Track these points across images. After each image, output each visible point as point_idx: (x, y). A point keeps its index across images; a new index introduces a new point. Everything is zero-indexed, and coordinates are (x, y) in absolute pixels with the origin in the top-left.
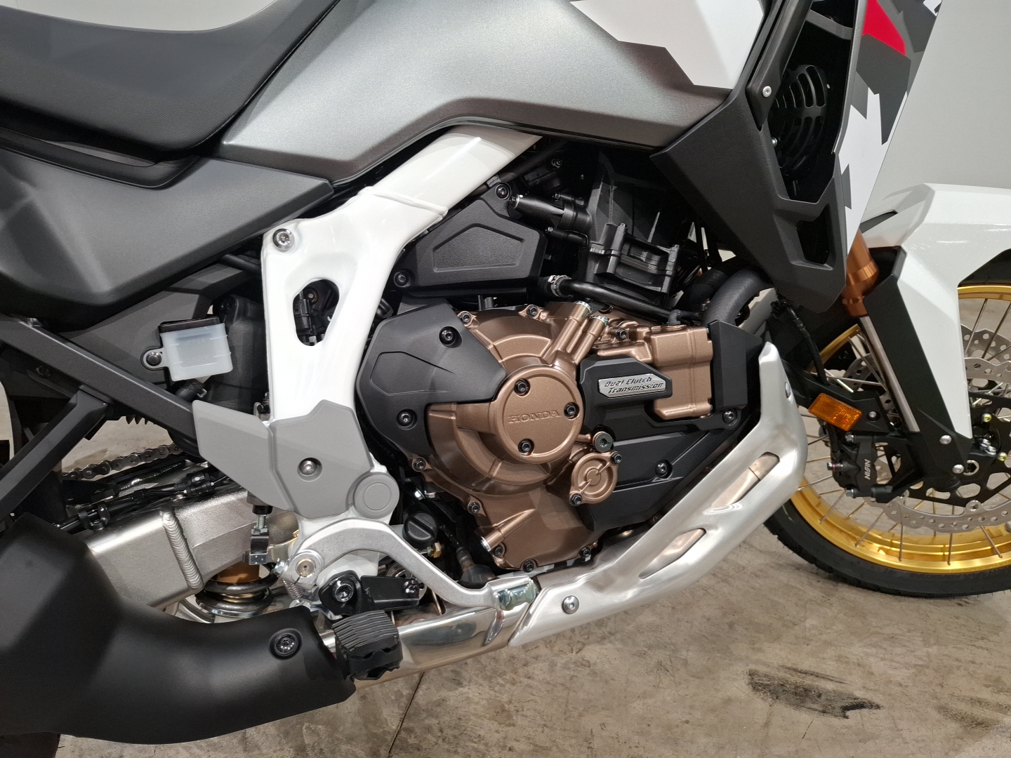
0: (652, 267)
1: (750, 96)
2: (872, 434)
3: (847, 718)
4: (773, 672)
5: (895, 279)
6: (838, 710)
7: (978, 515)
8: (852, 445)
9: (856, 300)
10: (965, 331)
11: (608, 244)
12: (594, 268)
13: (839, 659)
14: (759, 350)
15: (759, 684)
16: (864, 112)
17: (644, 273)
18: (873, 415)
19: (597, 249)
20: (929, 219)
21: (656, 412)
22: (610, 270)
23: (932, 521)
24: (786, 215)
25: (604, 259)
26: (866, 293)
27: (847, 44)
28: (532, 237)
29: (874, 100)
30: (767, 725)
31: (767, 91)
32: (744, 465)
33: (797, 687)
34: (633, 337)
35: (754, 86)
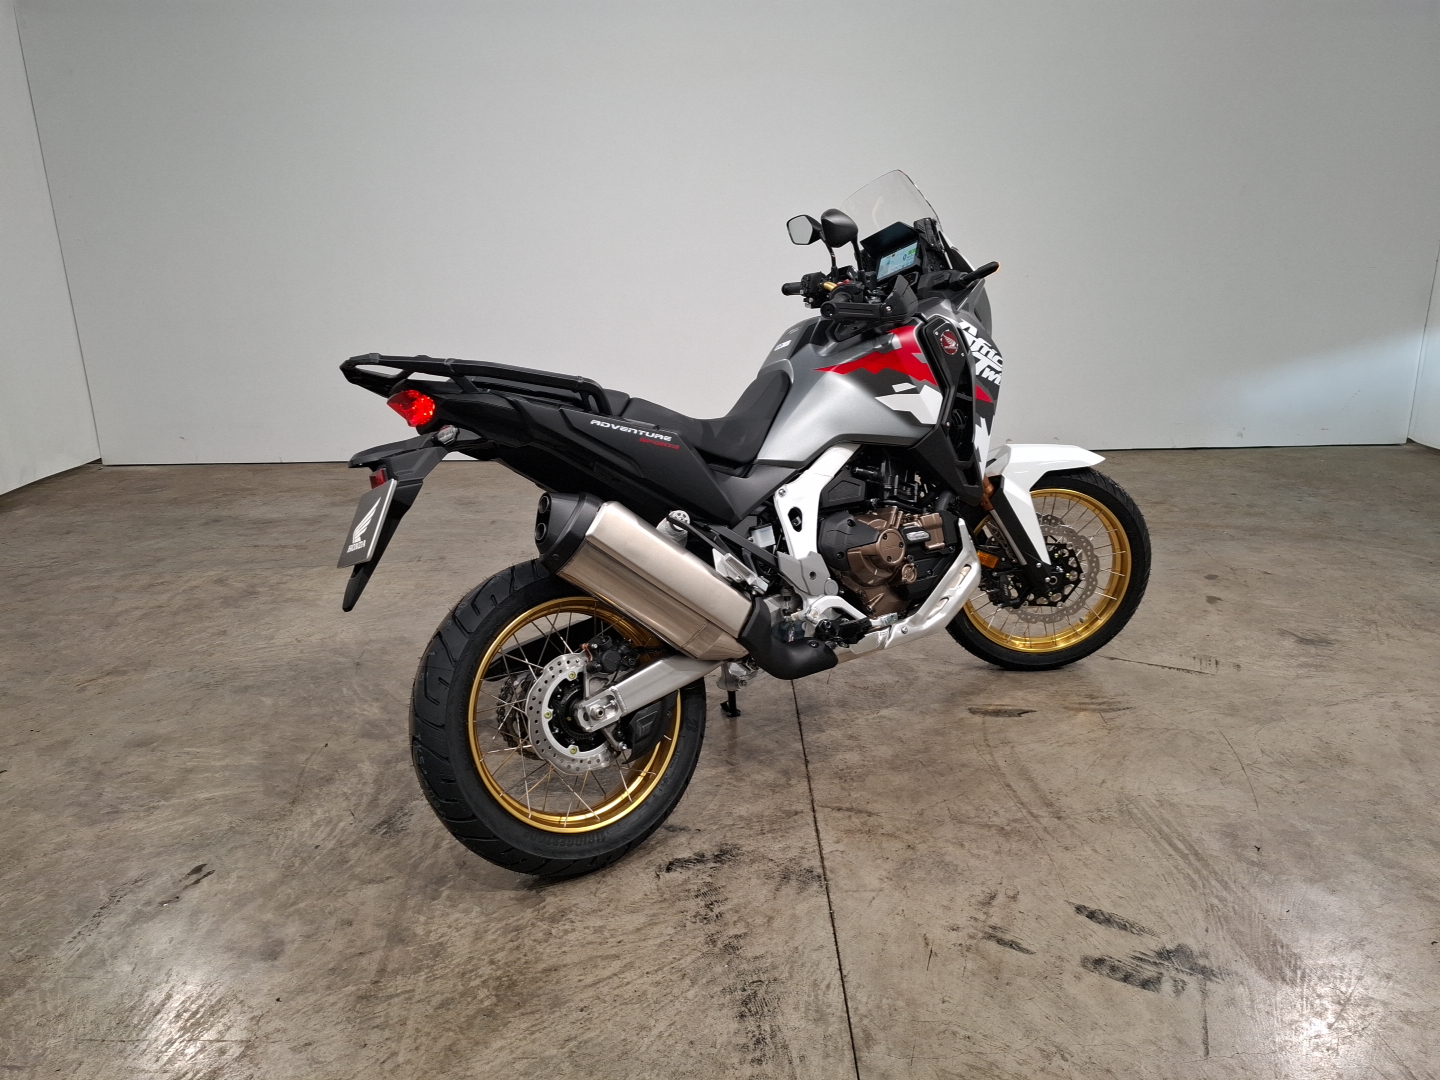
0: (909, 493)
1: (943, 426)
2: (1005, 570)
3: (1021, 717)
4: (980, 707)
5: (1002, 490)
6: (1016, 715)
7: (1063, 610)
8: (997, 578)
9: (987, 503)
10: (1039, 516)
11: (892, 484)
12: (887, 495)
14: (957, 522)
15: (975, 712)
16: (980, 425)
17: (905, 495)
18: (1003, 559)
19: (888, 487)
20: (1011, 461)
21: (927, 547)
22: (895, 494)
23: (1042, 619)
24: (959, 467)
25: (891, 491)
26: (990, 498)
27: (971, 402)
28: (862, 484)
29: (983, 421)
30: (983, 724)
31: (948, 424)
32: (958, 571)
34: (912, 519)
35: (944, 422)
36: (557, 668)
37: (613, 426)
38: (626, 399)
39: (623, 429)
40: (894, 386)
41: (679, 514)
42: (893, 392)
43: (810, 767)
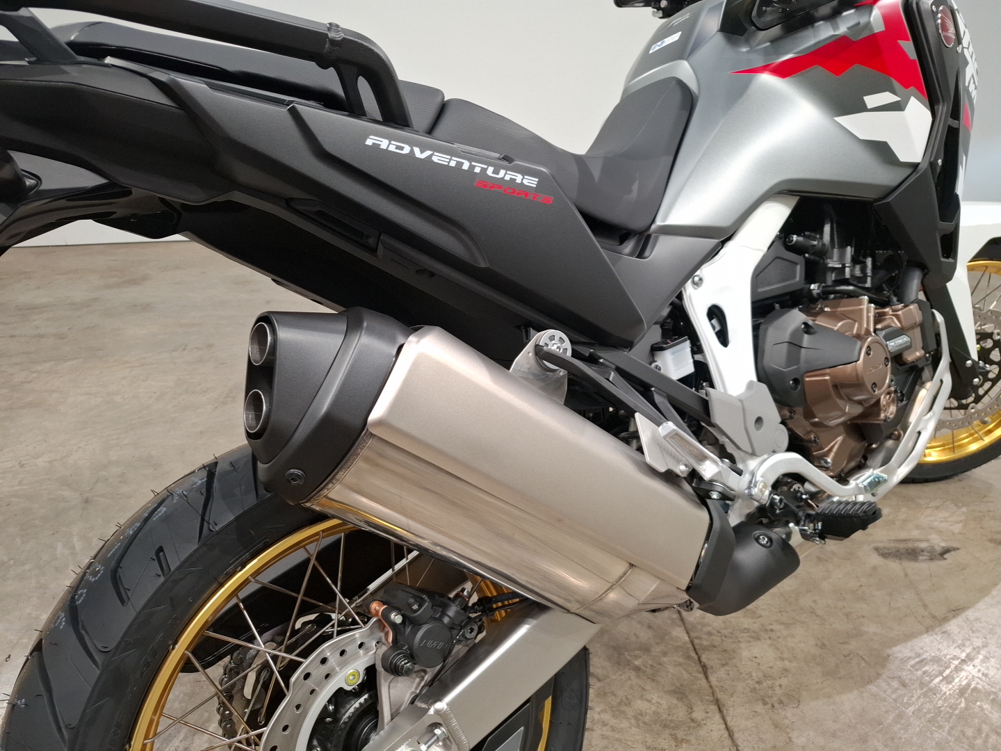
1: (932, 165)
3: (945, 559)
4: (887, 545)
6: (938, 556)
11: (842, 260)
12: (831, 277)
13: (918, 527)
15: (885, 554)
16: (962, 166)
19: (836, 265)
21: (904, 360)
22: (846, 276)
23: (948, 423)
24: (940, 231)
25: (840, 271)
27: (958, 129)
28: (801, 262)
30: (906, 575)
31: (940, 162)
33: (907, 550)
35: (934, 160)
36: (321, 671)
37: (417, 150)
38: (439, 100)
39: (439, 158)
40: (867, 99)
41: (552, 339)
42: (862, 108)
43: (713, 679)
